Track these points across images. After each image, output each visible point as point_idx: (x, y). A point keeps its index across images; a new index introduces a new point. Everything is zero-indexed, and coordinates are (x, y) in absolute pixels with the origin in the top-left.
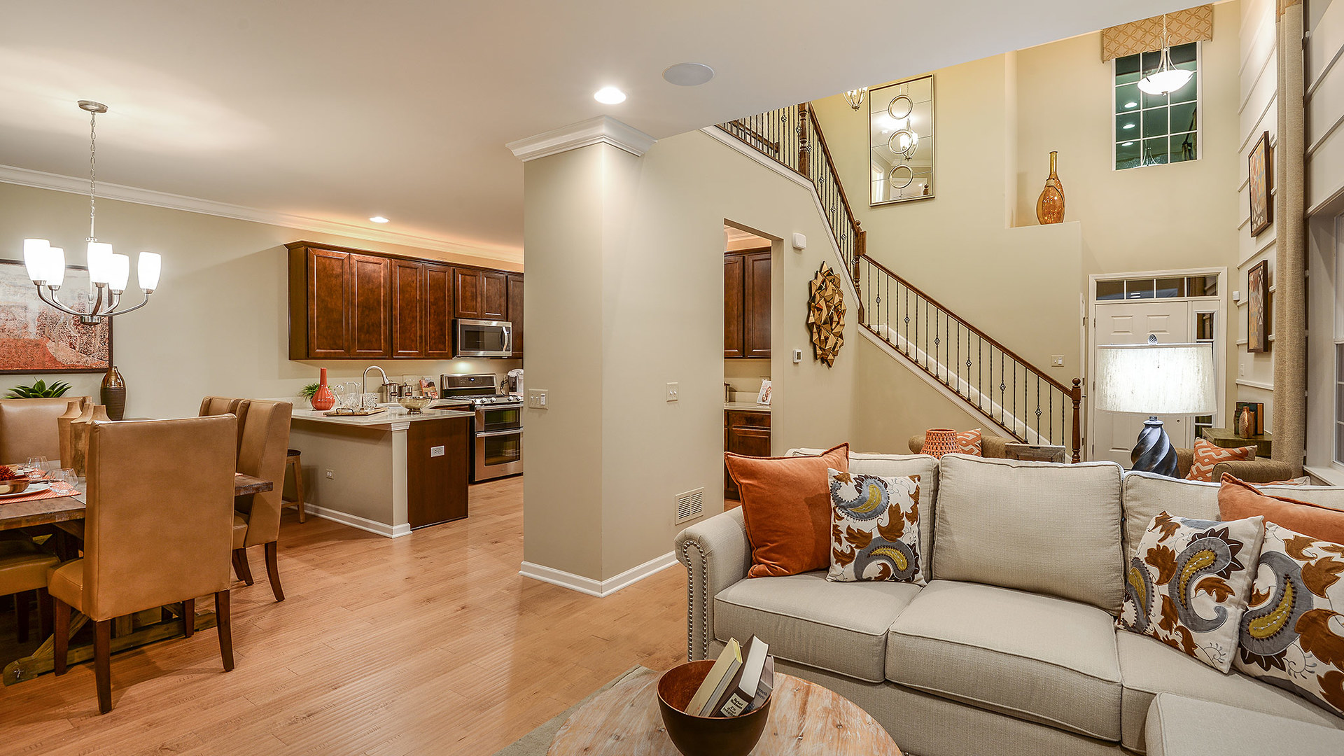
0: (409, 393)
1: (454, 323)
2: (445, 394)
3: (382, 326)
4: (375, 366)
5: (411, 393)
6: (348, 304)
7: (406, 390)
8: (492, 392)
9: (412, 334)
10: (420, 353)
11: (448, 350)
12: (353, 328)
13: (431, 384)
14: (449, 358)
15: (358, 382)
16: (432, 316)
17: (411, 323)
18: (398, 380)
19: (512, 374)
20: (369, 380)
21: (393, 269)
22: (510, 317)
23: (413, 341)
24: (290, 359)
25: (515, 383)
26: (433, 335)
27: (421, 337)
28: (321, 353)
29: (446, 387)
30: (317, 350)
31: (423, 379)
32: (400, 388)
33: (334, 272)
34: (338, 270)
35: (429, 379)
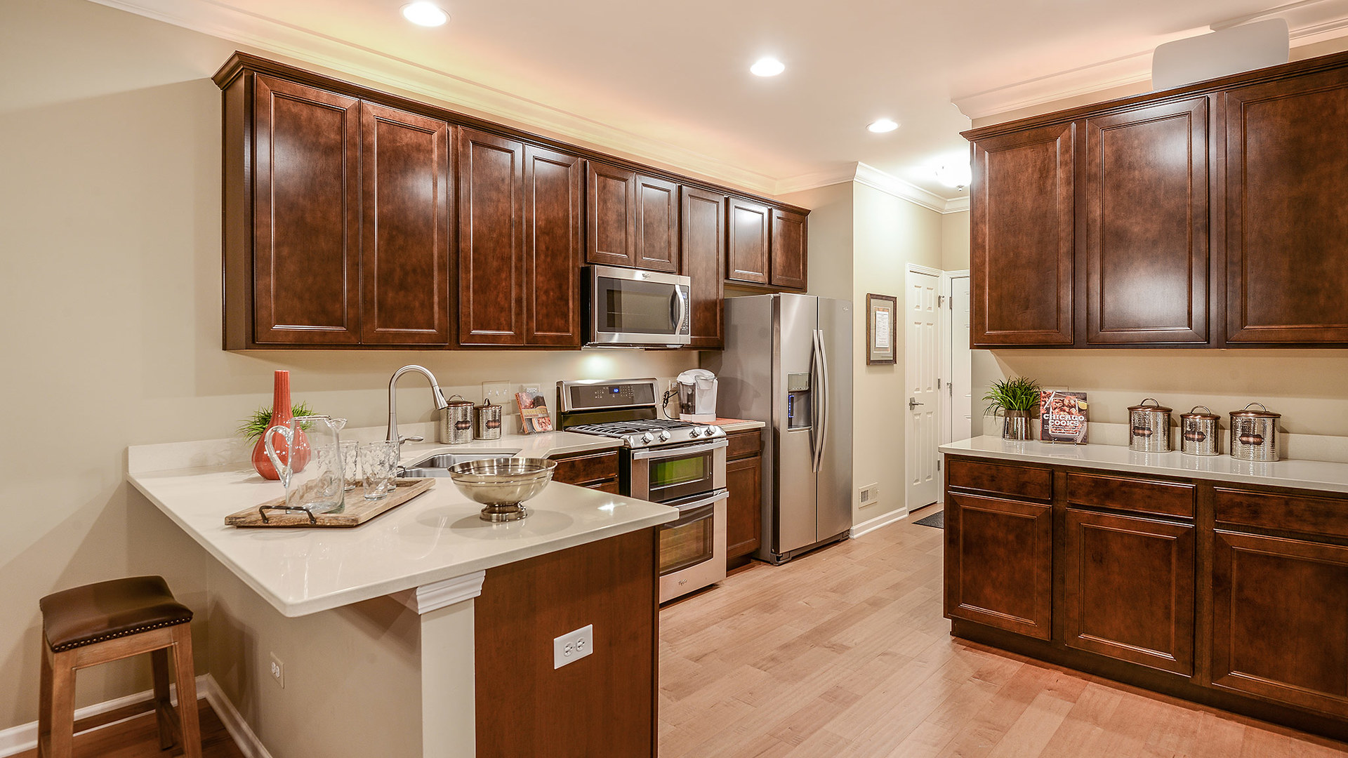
0: (495, 421)
1: (586, 275)
2: (564, 421)
3: (436, 273)
4: (415, 364)
5: (499, 421)
6: (356, 218)
7: (487, 415)
8: (649, 413)
9: (501, 295)
10: (518, 336)
11: (573, 330)
12: (368, 277)
13: (538, 402)
14: (574, 348)
15: (373, 399)
16: (542, 257)
17: (499, 270)
18: (472, 394)
19: (687, 378)
20: (402, 395)
21: (460, 149)
22: (685, 268)
23: (502, 309)
24: (225, 348)
25: (691, 397)
26: (544, 298)
27: (519, 301)
28: (287, 333)
29: (568, 407)
30: (277, 327)
31: (523, 390)
32: (477, 411)
33: (322, 140)
34: (332, 136)
35: (534, 389)
